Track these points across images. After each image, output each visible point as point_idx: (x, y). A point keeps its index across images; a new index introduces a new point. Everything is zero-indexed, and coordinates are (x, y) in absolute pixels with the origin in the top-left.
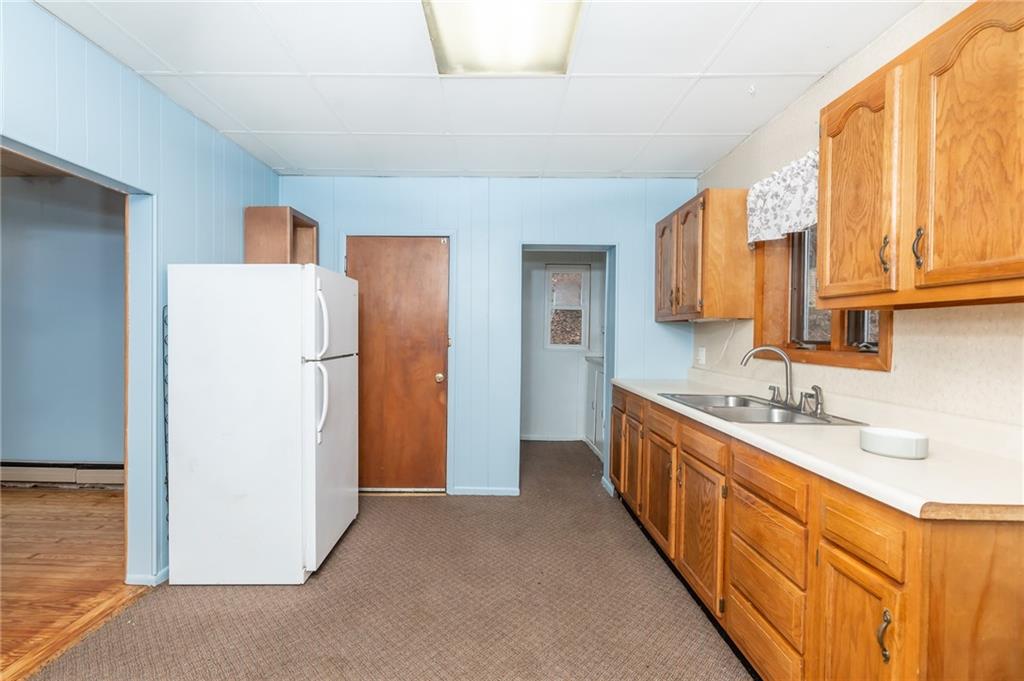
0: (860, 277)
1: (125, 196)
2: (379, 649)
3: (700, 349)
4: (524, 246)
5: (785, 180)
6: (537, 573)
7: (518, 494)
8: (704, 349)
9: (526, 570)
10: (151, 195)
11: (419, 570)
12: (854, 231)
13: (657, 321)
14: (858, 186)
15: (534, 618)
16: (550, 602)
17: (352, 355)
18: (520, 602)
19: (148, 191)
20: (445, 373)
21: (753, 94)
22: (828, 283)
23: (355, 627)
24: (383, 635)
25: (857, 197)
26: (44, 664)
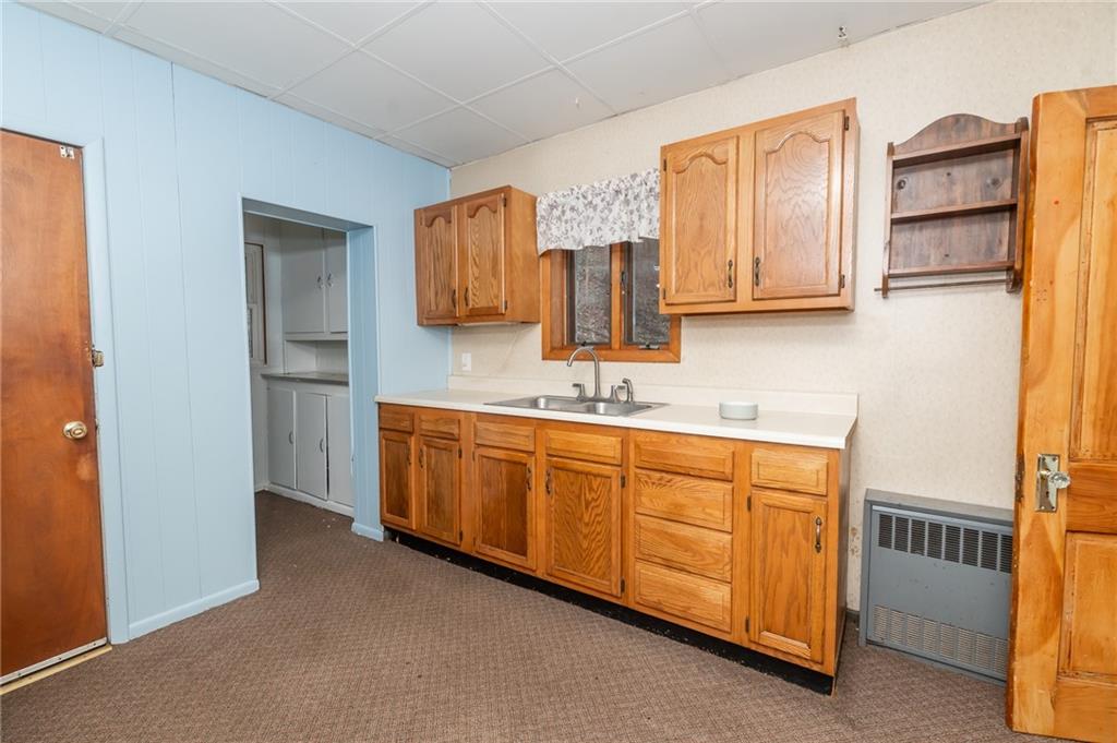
0: (705, 290)
3: (464, 355)
4: (244, 202)
5: (585, 197)
6: (403, 667)
7: (257, 588)
8: (469, 355)
9: (386, 673)
12: (699, 254)
13: (420, 324)
14: (701, 219)
18: (425, 712)
20: (89, 416)
21: (578, 105)
22: (674, 292)
25: (701, 227)
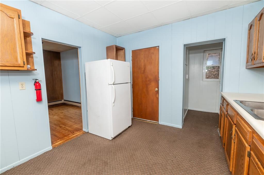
1: (77, 48)
2: (116, 164)
4: (185, 45)
6: (173, 157)
7: (181, 128)
9: (170, 155)
10: (81, 47)
11: (139, 145)
13: (246, 68)
15: (164, 173)
16: (173, 169)
17: (128, 83)
18: (162, 165)
19: (81, 46)
20: (158, 88)
23: (115, 155)
24: (119, 160)
26: (63, 143)
